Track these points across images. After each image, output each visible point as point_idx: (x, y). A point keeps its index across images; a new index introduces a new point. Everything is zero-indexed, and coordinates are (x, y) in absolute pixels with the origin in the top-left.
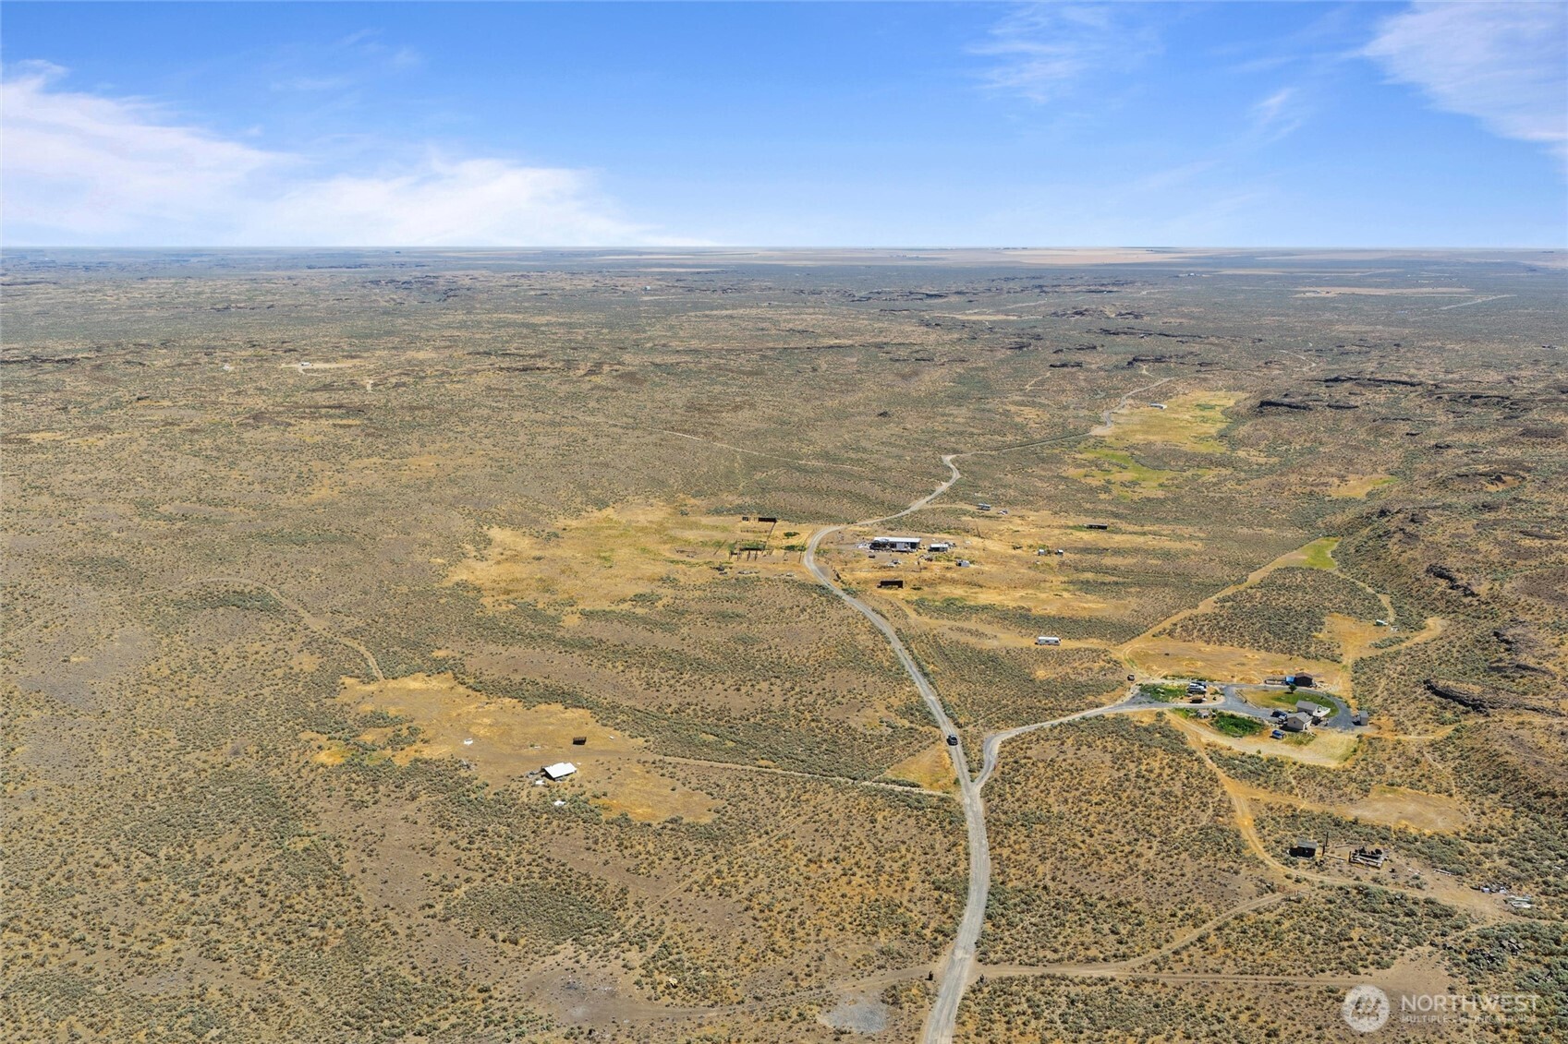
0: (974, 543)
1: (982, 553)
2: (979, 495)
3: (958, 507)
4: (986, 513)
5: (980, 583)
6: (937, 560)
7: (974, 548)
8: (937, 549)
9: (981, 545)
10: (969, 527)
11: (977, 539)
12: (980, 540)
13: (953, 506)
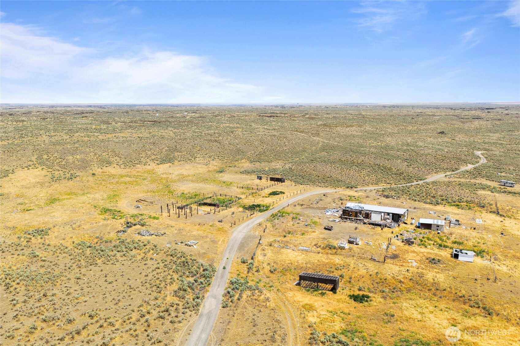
0: (489, 222)
1: (500, 240)
2: (503, 174)
3: (477, 182)
4: (509, 189)
5: (488, 303)
6: (422, 244)
7: (486, 229)
8: (428, 226)
9: (498, 225)
10: (486, 201)
11: (494, 216)
12: (498, 218)
13: (473, 181)
